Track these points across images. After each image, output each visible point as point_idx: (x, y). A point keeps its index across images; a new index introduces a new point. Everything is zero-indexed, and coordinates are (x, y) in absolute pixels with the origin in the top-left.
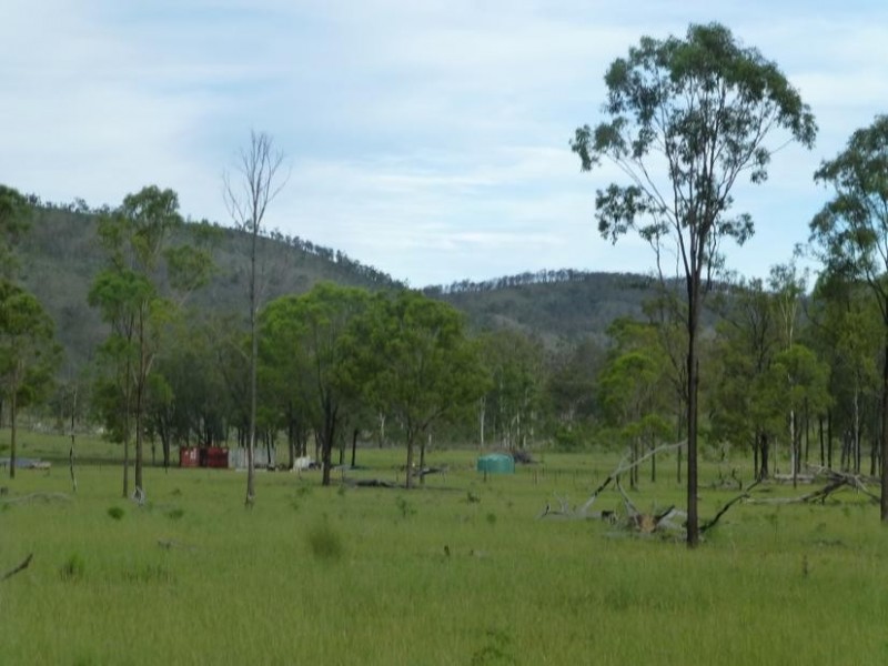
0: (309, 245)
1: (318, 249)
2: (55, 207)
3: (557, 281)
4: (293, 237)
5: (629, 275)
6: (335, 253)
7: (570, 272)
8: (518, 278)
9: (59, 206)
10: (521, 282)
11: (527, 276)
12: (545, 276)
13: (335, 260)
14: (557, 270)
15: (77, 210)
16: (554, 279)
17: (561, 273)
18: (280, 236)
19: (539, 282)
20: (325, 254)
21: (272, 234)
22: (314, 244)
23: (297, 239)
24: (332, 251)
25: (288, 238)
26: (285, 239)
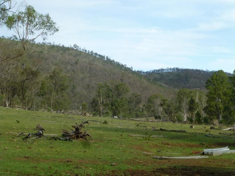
0: (96, 54)
1: (99, 55)
2: (5, 38)
3: (172, 72)
4: (90, 51)
5: (197, 70)
6: (106, 57)
7: (177, 68)
8: (159, 70)
9: (6, 38)
10: (160, 72)
11: (162, 70)
12: (168, 70)
13: (106, 59)
14: (172, 68)
15: (13, 39)
16: (171, 71)
17: (174, 69)
18: (86, 51)
19: (166, 72)
20: (102, 57)
21: (83, 50)
22: (98, 54)
23: (92, 52)
24: (104, 56)
25: (89, 51)
26: (88, 52)
